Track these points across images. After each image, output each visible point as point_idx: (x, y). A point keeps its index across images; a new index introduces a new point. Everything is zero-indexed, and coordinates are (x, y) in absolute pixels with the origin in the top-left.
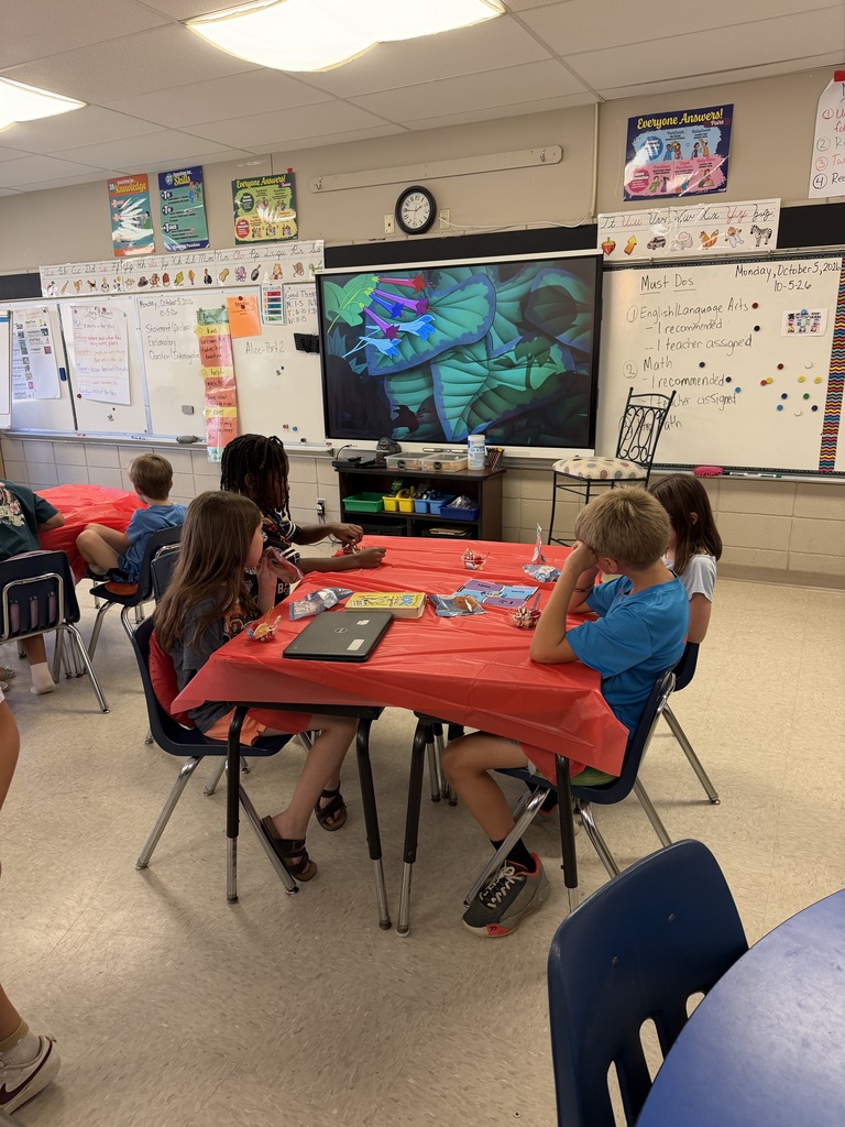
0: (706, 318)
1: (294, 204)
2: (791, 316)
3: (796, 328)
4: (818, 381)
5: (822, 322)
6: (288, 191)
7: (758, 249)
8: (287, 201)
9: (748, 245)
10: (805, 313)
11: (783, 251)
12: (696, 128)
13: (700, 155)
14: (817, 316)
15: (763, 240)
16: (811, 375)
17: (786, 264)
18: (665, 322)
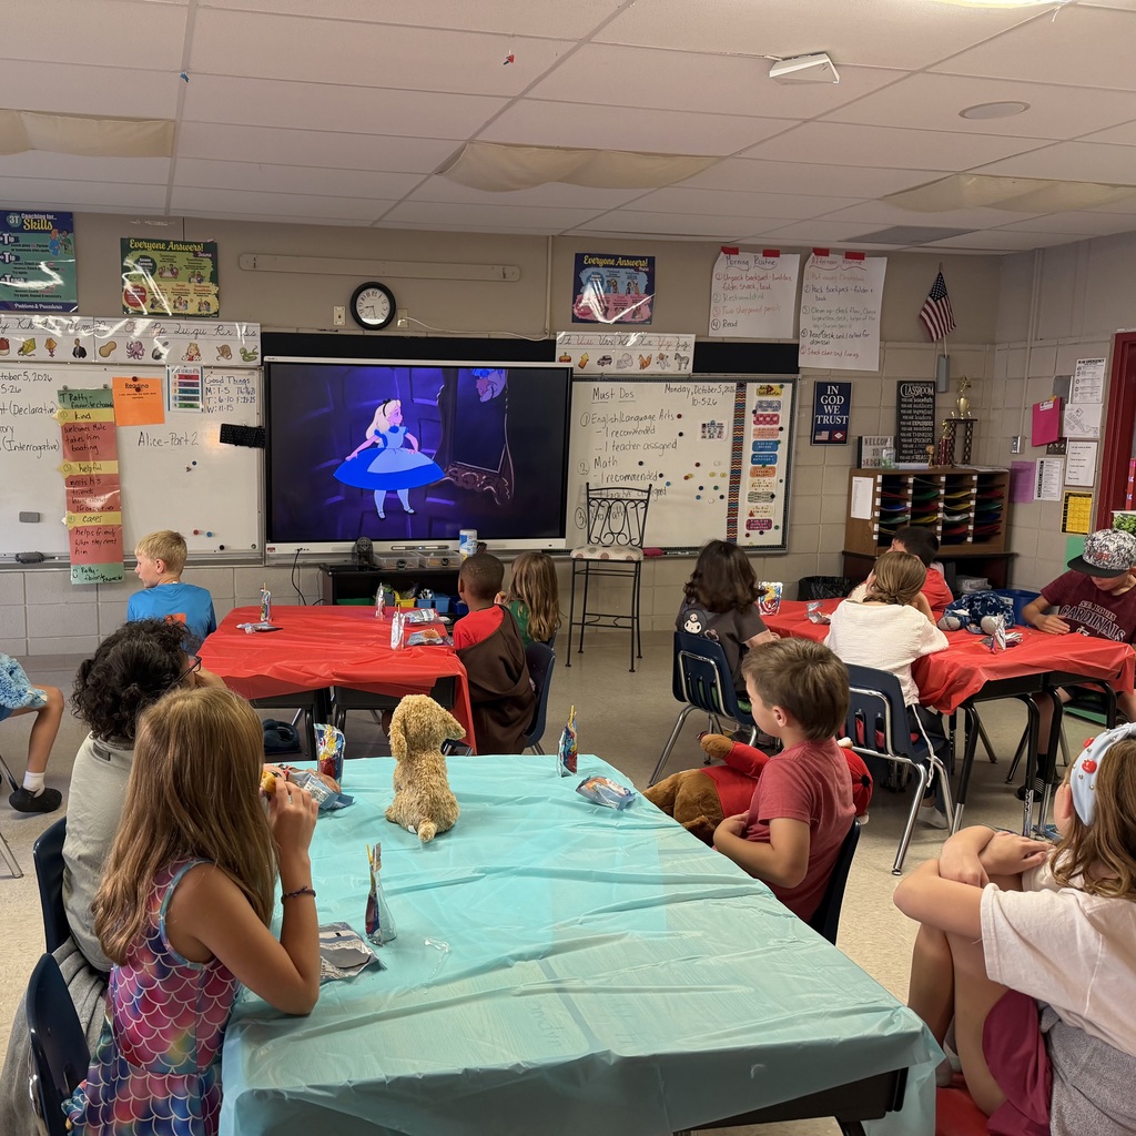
0: (643, 425)
1: (214, 278)
2: (704, 425)
3: (708, 435)
4: (723, 475)
5: (725, 430)
6: (208, 264)
7: (679, 372)
8: (207, 273)
9: (672, 368)
10: (713, 423)
11: (699, 375)
12: (628, 270)
13: (633, 293)
14: (721, 426)
15: (683, 365)
16: (718, 470)
17: (700, 385)
18: (612, 427)
